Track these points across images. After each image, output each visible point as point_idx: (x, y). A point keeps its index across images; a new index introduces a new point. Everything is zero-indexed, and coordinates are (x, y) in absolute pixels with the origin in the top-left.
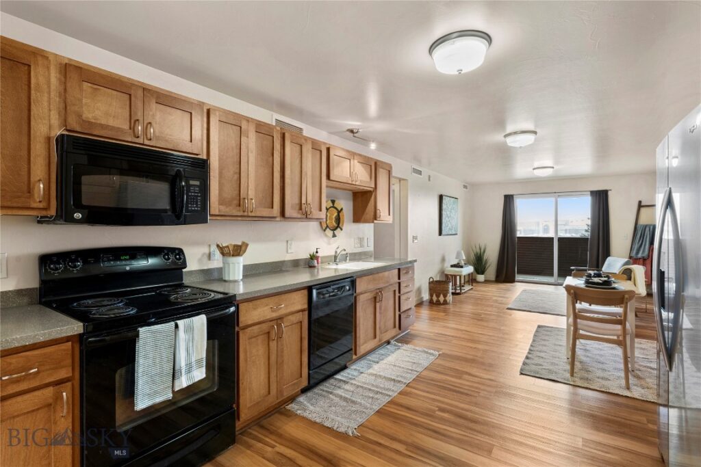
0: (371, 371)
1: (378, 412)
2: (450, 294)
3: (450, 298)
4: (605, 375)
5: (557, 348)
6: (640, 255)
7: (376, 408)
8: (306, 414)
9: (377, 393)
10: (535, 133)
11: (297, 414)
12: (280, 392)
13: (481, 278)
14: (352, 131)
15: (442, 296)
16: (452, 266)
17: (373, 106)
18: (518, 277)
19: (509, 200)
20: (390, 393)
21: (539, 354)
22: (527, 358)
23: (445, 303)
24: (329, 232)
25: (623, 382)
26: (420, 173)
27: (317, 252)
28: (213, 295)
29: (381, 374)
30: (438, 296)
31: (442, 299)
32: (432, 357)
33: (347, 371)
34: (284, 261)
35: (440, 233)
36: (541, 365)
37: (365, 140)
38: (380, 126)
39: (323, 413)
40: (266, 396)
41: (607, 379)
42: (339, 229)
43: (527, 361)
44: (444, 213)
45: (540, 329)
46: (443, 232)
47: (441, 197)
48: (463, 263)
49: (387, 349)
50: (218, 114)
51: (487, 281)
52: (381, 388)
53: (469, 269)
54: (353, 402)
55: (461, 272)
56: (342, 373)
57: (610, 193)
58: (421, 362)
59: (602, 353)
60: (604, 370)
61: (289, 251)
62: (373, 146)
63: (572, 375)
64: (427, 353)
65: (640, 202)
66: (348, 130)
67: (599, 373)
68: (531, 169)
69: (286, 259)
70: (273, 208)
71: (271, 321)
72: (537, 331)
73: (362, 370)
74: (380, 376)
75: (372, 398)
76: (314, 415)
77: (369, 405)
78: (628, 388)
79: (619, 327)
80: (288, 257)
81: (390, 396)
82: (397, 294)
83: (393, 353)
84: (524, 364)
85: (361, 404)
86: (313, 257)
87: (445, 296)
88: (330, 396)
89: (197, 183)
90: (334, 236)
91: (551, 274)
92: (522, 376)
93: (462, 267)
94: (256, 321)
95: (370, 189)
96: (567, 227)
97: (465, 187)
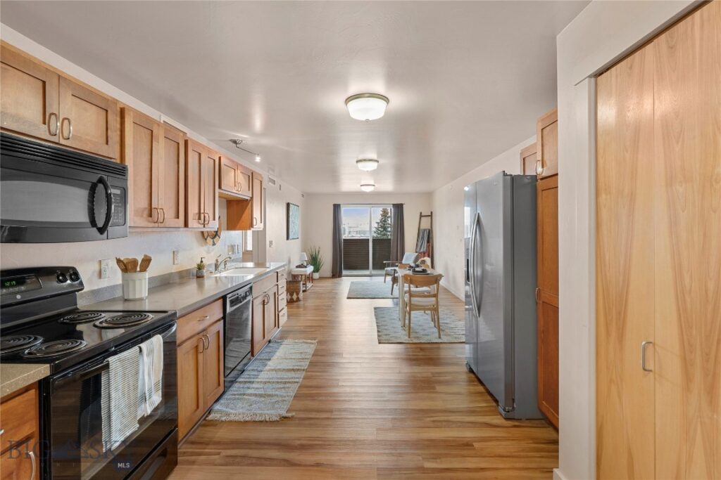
0: (267, 368)
1: (295, 397)
2: (301, 291)
3: (301, 295)
4: (425, 332)
5: (393, 321)
6: (422, 250)
7: (293, 394)
8: (232, 418)
9: (285, 383)
10: (378, 161)
11: (222, 421)
12: (205, 403)
13: (316, 275)
14: (235, 142)
15: (295, 294)
16: (297, 267)
17: (258, 122)
18: (344, 272)
19: (337, 208)
20: (297, 380)
21: (383, 327)
22: (378, 331)
23: (298, 300)
24: (210, 240)
25: (437, 335)
26: (274, 182)
27: (202, 262)
28: (151, 316)
29: (279, 367)
30: (292, 295)
31: (295, 297)
32: (313, 346)
33: (245, 373)
34: (172, 273)
35: (288, 238)
36: (389, 335)
37: (249, 152)
38: (265, 141)
39: (248, 412)
40: (196, 410)
41: (428, 335)
42: (217, 237)
43: (380, 334)
44: (290, 219)
45: (377, 310)
46: (290, 237)
47: (288, 205)
48: (305, 264)
49: (270, 347)
50: (132, 114)
51: (321, 278)
52: (286, 378)
53: (310, 269)
54: (269, 395)
55: (306, 271)
56: (242, 376)
57: (404, 206)
58: (306, 351)
59: (418, 319)
60: (424, 330)
61: (176, 262)
62: (258, 159)
63: (409, 337)
64: (307, 343)
65: (421, 213)
66: (231, 140)
67: (422, 332)
68: (359, 186)
69: (173, 271)
70: (178, 218)
71: (198, 334)
72: (375, 312)
73: (259, 369)
74: (279, 370)
75: (284, 388)
76: (241, 416)
77: (284, 394)
78: (440, 338)
79: (434, 299)
80: (174, 269)
81: (297, 382)
82: (277, 296)
83: (278, 349)
84: (379, 336)
85: (277, 395)
86: (200, 267)
87: (298, 294)
88: (245, 397)
89: (118, 192)
90: (214, 244)
91: (367, 268)
92: (381, 345)
93: (306, 267)
94: (189, 336)
95: (247, 198)
96: (358, 229)
97: (303, 196)
